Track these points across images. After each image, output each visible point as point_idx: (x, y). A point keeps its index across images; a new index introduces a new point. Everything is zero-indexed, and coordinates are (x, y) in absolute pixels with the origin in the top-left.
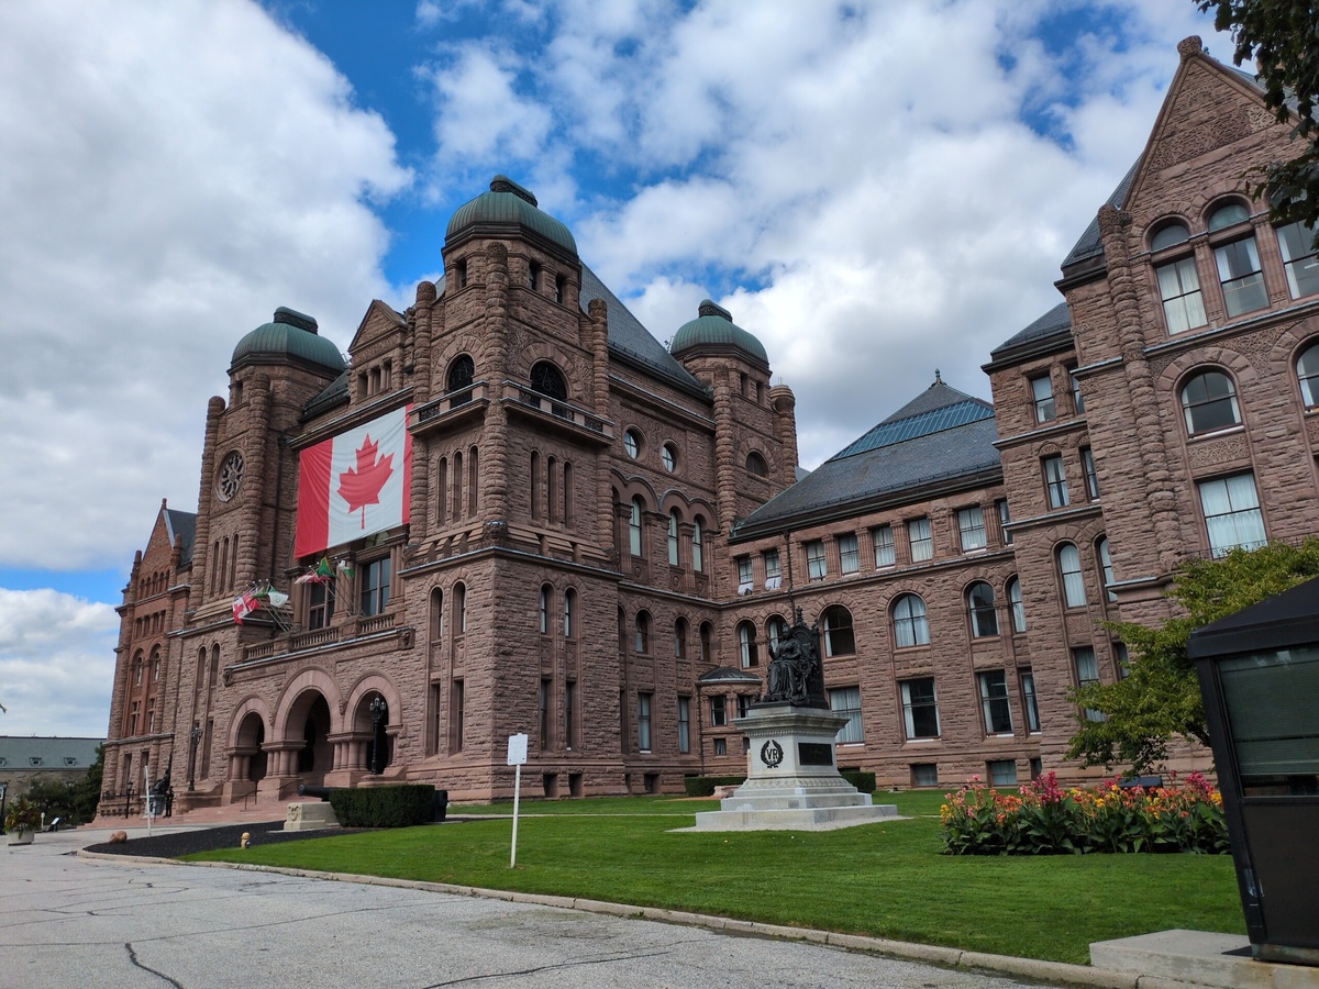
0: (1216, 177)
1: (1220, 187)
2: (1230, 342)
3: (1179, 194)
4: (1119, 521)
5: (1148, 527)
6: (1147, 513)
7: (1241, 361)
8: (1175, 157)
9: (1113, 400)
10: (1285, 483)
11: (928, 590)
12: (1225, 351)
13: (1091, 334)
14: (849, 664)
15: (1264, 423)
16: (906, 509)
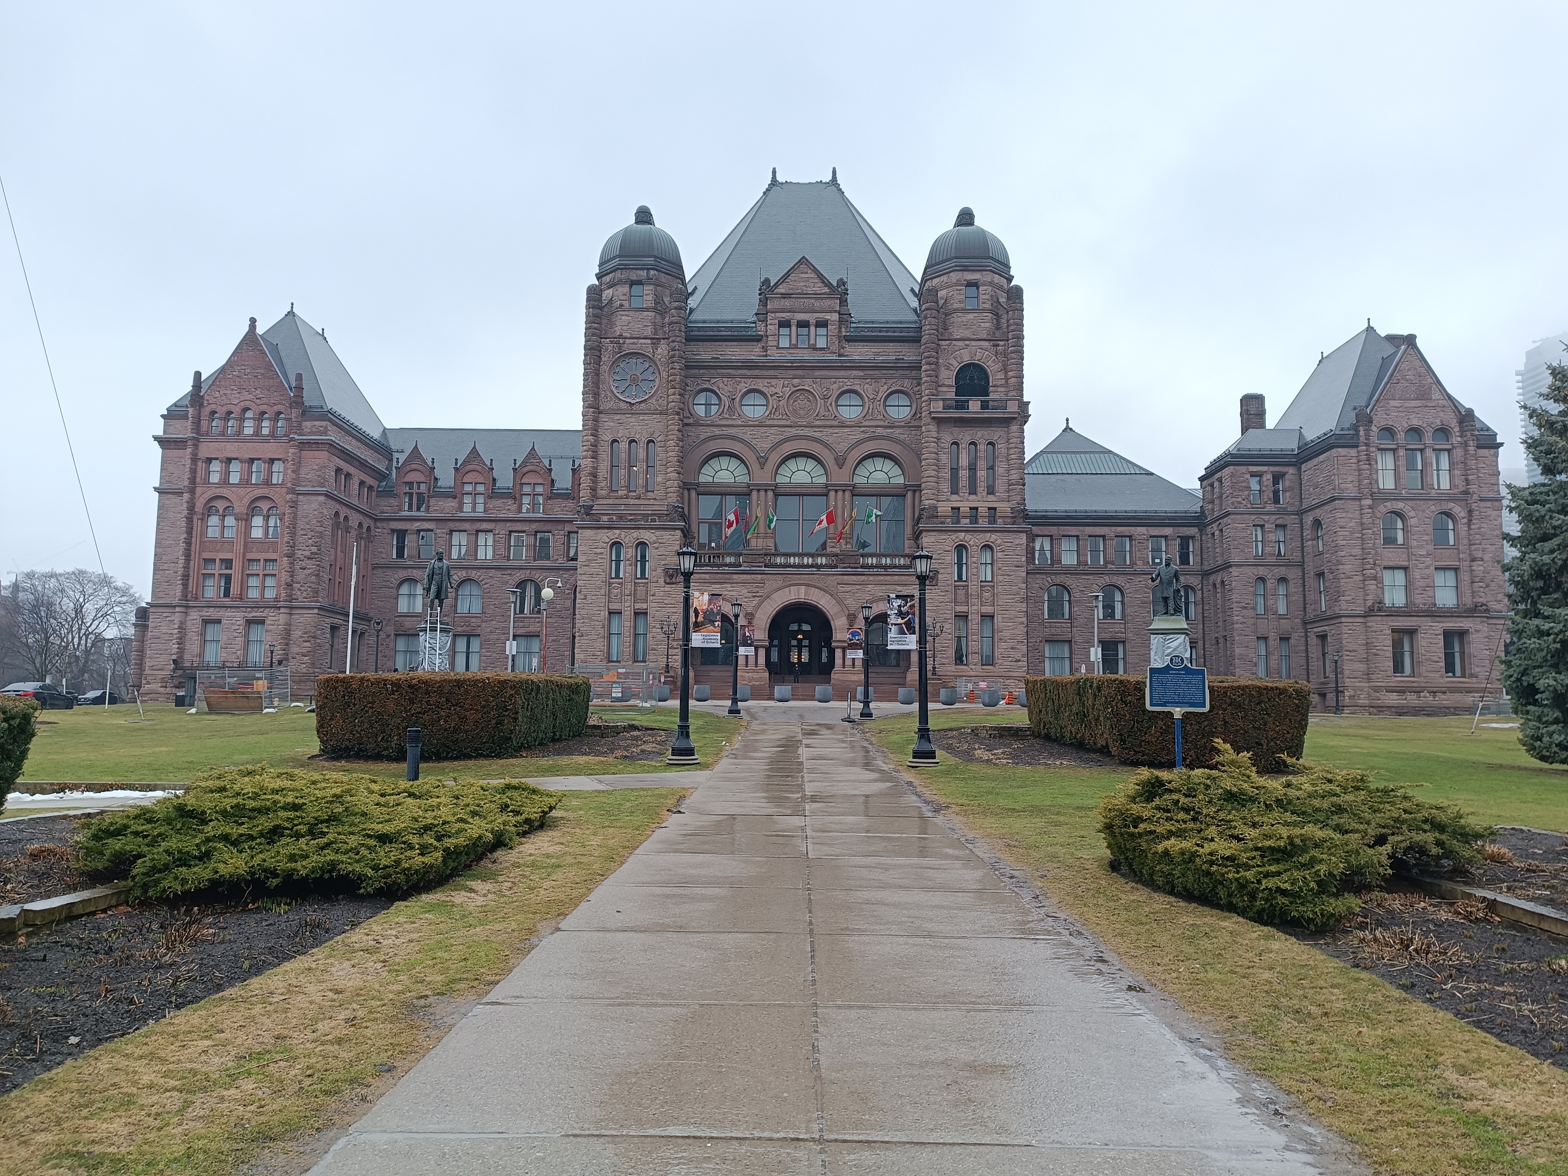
0: (1414, 415)
1: (1415, 422)
2: (1410, 503)
3: (1396, 416)
4: (1348, 580)
5: (1362, 586)
6: (1362, 579)
7: (1412, 514)
8: (1398, 396)
9: (1352, 516)
10: (1422, 578)
11: (1128, 585)
12: (1407, 507)
13: (1345, 477)
14: (1064, 625)
15: (1418, 547)
16: (1119, 529)
